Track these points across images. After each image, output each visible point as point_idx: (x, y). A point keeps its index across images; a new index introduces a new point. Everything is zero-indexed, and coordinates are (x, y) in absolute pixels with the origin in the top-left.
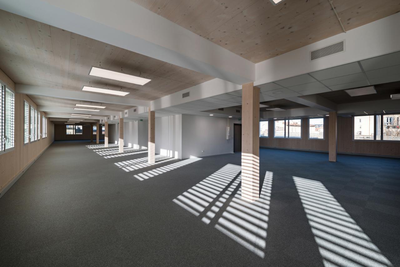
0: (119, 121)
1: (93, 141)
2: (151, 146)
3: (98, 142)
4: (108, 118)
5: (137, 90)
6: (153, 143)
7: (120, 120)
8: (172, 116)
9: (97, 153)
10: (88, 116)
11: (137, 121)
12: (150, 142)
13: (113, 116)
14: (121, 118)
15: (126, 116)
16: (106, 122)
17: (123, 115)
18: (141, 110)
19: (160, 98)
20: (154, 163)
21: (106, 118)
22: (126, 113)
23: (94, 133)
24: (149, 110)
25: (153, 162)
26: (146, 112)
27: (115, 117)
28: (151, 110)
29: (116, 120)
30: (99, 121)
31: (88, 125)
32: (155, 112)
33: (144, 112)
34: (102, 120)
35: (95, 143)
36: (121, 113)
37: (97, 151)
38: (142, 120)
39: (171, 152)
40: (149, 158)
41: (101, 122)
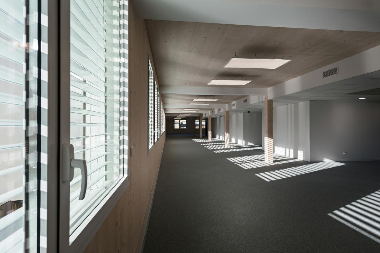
0: (225, 114)
1: (196, 135)
2: (269, 142)
3: (201, 136)
4: (213, 112)
5: (259, 76)
6: (271, 138)
7: (226, 112)
8: (293, 105)
9: (205, 146)
10: (195, 111)
11: (242, 114)
12: (267, 138)
13: (218, 109)
14: (227, 110)
15: (234, 108)
16: (210, 116)
17: (230, 107)
18: (254, 100)
19: (284, 82)
20: (273, 163)
21: (209, 112)
22: (234, 105)
23: (197, 127)
24: (265, 99)
25: (271, 162)
26: (261, 101)
27: (220, 110)
28: (269, 99)
29: (221, 113)
30: (202, 115)
31: (191, 120)
32: (273, 100)
33: (258, 102)
34: (206, 114)
35: (198, 137)
36: (227, 105)
37: (204, 144)
38: (249, 112)
39: (292, 151)
40: (265, 156)
41: (204, 116)
